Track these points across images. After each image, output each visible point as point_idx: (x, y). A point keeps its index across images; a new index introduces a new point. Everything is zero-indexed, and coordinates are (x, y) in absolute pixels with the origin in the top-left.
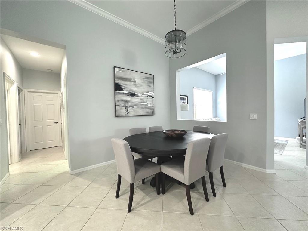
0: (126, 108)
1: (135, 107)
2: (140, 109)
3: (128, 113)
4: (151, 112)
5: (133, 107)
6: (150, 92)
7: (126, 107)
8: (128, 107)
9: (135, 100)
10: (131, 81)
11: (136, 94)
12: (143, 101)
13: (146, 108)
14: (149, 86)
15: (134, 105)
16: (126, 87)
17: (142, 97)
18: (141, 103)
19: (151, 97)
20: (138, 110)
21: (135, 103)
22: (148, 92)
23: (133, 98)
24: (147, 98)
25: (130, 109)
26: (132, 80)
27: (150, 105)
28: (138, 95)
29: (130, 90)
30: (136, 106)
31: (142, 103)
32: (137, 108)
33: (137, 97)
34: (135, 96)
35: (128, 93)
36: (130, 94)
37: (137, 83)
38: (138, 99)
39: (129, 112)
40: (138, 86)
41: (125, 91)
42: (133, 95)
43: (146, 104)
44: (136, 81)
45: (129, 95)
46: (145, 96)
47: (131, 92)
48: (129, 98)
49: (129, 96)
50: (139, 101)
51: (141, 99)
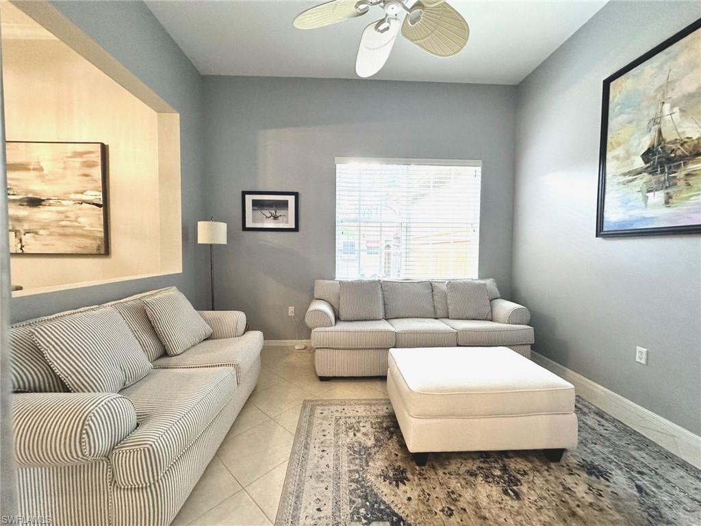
0: (16, 236)
1: (41, 232)
2: (57, 238)
3: (22, 246)
4: (95, 247)
5: (36, 233)
6: (89, 192)
7: (16, 232)
8: (23, 232)
9: (41, 214)
10: (29, 170)
11: (44, 200)
12: (67, 217)
13: (75, 235)
14: (86, 175)
15: (38, 227)
16: (14, 186)
17: (63, 205)
18: (60, 221)
19: (94, 204)
20: (50, 240)
21: (41, 222)
22: (82, 193)
23: (35, 210)
24: (80, 209)
25: (27, 238)
26: (32, 167)
27: (88, 228)
28: (51, 202)
29: (28, 192)
30: (44, 229)
31: (63, 223)
32: (48, 235)
33: (47, 208)
34: (41, 205)
35: (21, 200)
36: (26, 201)
37: (45, 172)
38: (50, 213)
39: (23, 244)
40: (50, 180)
41: (13, 195)
42: (35, 202)
43: (77, 224)
44: (42, 167)
45: (25, 204)
46: (72, 202)
47: (30, 195)
48: (23, 212)
49: (23, 205)
50: (54, 217)
51: (59, 212)
